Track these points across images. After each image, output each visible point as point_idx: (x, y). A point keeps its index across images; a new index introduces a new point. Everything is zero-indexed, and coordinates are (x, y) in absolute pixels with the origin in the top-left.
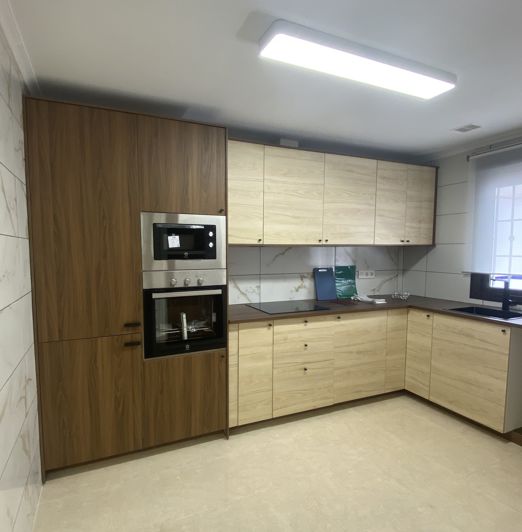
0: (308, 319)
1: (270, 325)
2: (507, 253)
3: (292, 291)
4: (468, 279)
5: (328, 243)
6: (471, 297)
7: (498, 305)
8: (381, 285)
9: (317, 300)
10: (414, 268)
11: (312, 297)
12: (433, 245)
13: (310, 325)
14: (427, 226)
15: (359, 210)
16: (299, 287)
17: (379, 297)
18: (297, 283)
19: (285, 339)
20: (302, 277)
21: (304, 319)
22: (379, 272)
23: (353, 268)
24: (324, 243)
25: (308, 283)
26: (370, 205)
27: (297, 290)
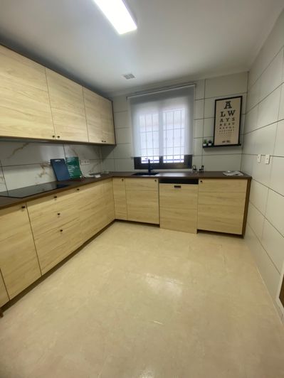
0: (56, 195)
1: (23, 207)
2: (145, 147)
3: (36, 178)
4: (133, 161)
5: (60, 139)
6: (135, 168)
7: (146, 171)
8: (93, 169)
9: (57, 181)
10: (108, 158)
11: (53, 180)
12: (116, 145)
13: (59, 199)
14: (111, 134)
15: (76, 118)
16: (42, 174)
17: (97, 174)
18: (40, 171)
19: (41, 215)
20: (43, 166)
21: (54, 195)
22: (91, 160)
23: (77, 158)
24: (57, 139)
25: (49, 171)
26: (82, 115)
27: (41, 176)
